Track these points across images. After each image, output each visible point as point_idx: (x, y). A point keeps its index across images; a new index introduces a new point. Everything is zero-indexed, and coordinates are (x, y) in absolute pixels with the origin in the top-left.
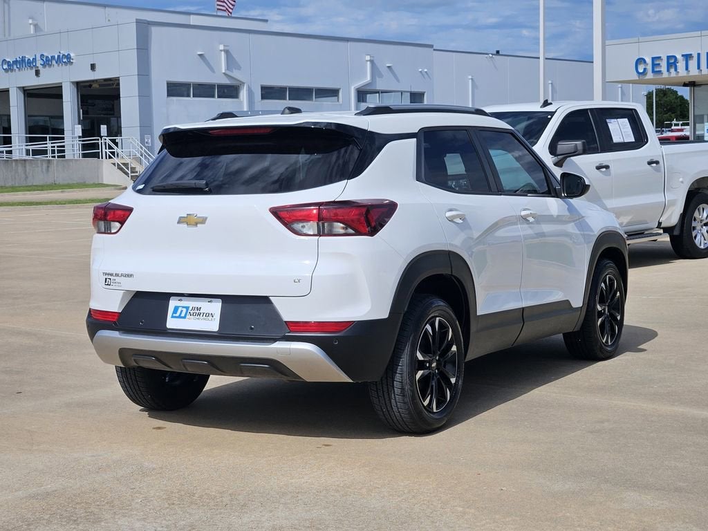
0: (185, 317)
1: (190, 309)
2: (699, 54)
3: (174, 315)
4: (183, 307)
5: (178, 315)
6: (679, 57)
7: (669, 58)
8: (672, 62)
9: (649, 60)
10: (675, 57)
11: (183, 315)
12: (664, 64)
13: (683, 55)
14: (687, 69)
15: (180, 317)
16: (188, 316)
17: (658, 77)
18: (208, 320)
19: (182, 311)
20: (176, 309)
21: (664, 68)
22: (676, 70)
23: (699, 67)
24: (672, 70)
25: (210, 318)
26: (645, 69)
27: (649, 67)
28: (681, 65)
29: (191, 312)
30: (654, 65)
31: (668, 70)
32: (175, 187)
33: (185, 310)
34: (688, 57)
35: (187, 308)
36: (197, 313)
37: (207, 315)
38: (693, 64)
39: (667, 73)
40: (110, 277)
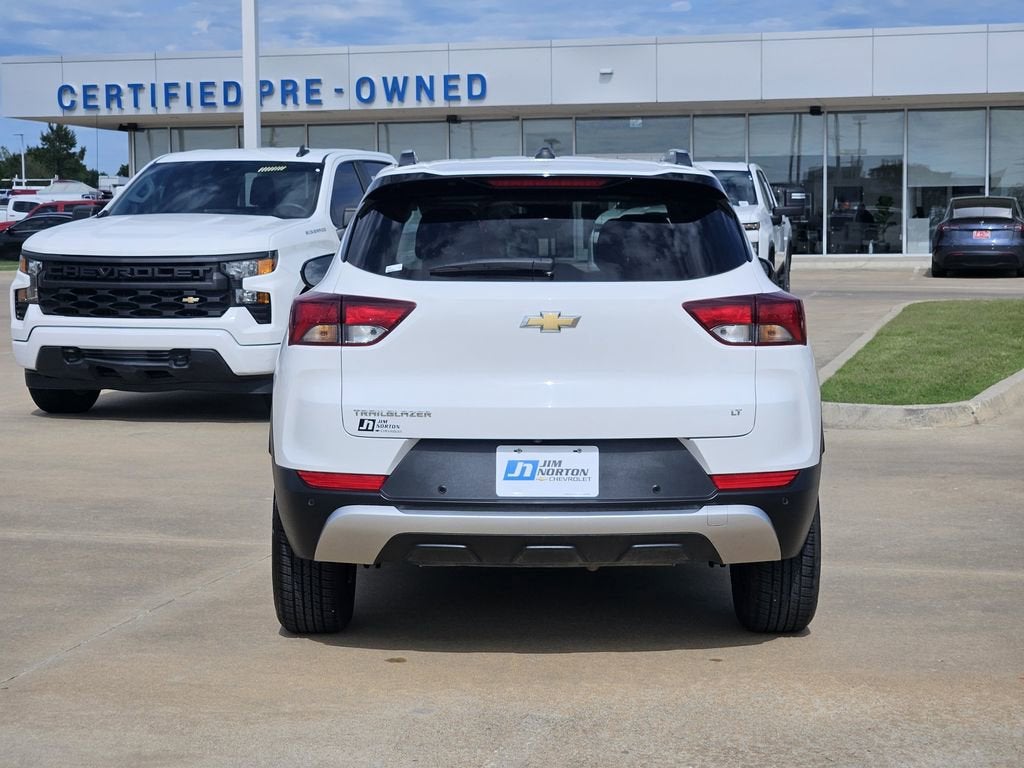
0: (532, 477)
1: (541, 463)
2: (153, 86)
3: (509, 475)
4: (526, 462)
5: (517, 473)
6: (124, 87)
7: (109, 87)
8: (113, 94)
9: (79, 90)
10: (118, 88)
11: (527, 474)
12: (101, 96)
13: (129, 86)
14: (136, 105)
15: (521, 477)
16: (538, 476)
17: (93, 113)
18: (578, 479)
19: (524, 469)
20: (511, 466)
21: (101, 101)
22: (120, 105)
23: (153, 104)
24: (114, 105)
25: (583, 475)
26: (73, 102)
27: (80, 100)
28: (127, 98)
29: (544, 469)
30: (86, 97)
31: (108, 106)
32: (486, 268)
33: (529, 467)
34: (136, 88)
35: (535, 464)
36: (555, 469)
37: (575, 472)
38: (145, 97)
39: (106, 110)
40: (372, 417)
